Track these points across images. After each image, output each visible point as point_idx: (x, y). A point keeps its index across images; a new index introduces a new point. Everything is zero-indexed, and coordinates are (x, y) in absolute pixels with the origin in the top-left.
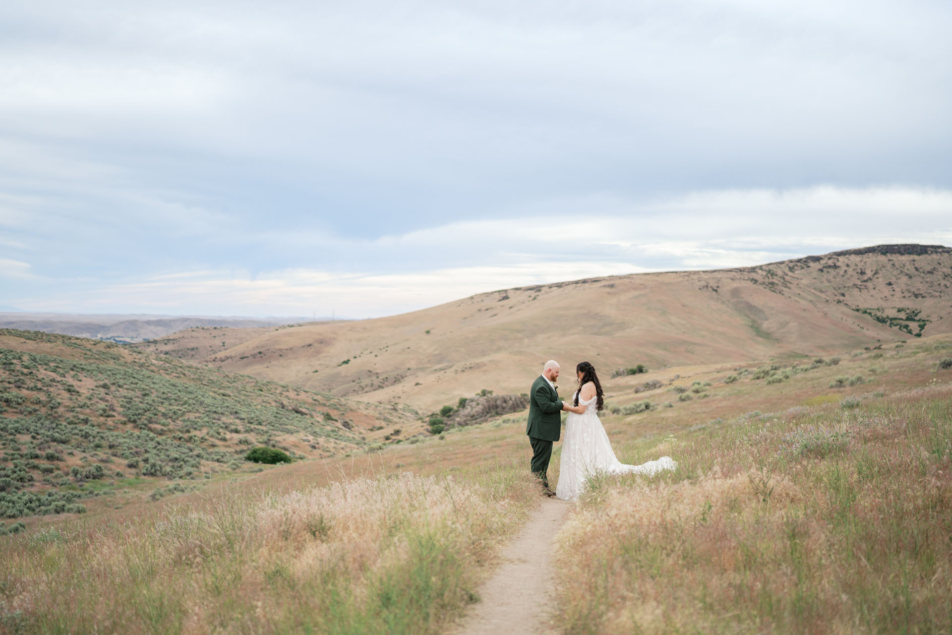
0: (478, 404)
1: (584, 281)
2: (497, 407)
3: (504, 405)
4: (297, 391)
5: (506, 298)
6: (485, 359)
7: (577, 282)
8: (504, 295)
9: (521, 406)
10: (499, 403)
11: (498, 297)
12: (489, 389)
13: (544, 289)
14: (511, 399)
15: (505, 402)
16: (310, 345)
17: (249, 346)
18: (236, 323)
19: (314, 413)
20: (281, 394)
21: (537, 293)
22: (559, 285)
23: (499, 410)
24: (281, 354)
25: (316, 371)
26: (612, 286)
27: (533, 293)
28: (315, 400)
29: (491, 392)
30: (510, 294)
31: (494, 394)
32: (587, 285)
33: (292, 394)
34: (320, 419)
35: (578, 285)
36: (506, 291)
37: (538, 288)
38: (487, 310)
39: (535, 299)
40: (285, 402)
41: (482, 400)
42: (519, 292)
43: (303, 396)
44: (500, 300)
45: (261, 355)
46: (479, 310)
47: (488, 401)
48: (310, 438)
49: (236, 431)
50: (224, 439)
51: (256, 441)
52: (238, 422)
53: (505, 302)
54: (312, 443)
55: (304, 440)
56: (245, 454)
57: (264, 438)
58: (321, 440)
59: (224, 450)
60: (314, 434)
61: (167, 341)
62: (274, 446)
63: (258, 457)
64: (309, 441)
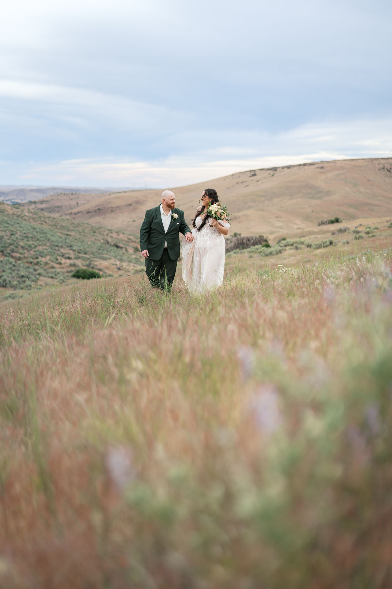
0: (231, 242)
1: (305, 165)
2: (243, 244)
3: (248, 242)
4: (118, 233)
5: (255, 175)
6: (240, 214)
7: (300, 165)
8: (253, 173)
9: (258, 243)
10: (244, 241)
11: (249, 174)
12: (239, 232)
13: (278, 170)
14: (252, 239)
15: (249, 240)
16: (130, 205)
17: (93, 204)
18: (86, 191)
19: (128, 248)
20: (107, 235)
21: (275, 172)
22: (289, 167)
23: (245, 246)
24: (112, 210)
25: (134, 221)
26: (322, 168)
27: (272, 172)
28: (129, 239)
29: (240, 235)
30: (257, 173)
31: (242, 236)
32: (306, 167)
33: (114, 235)
34: (131, 251)
35: (301, 167)
36: (254, 171)
37: (275, 169)
38: (242, 183)
39: (273, 175)
40: (110, 240)
41: (234, 239)
42: (262, 171)
43: (121, 236)
44: (251, 177)
45: (99, 211)
46: (238, 183)
47: (238, 240)
48: (118, 263)
49: (69, 258)
50: (60, 264)
51: (81, 265)
52: (71, 252)
53: (254, 178)
54: (118, 266)
55: (113, 264)
56: (72, 273)
57: (87, 263)
58: (125, 264)
59: (58, 270)
60: (121, 260)
61: (42, 202)
62: (93, 268)
63: (80, 275)
64: (116, 265)
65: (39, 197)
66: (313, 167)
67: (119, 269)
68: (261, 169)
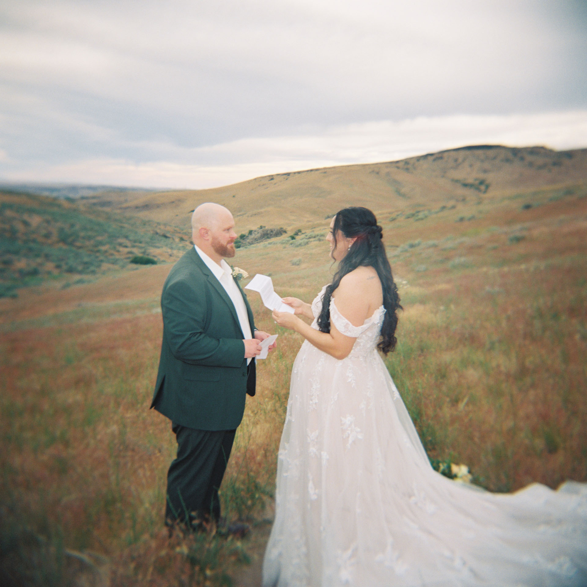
0: (258, 233)
1: (311, 170)
2: (267, 234)
3: (271, 233)
4: (165, 225)
5: (272, 179)
6: (262, 210)
7: (308, 171)
8: (271, 178)
9: (280, 234)
10: (269, 232)
11: (269, 178)
12: (263, 225)
13: (291, 175)
14: (275, 230)
15: (272, 231)
16: (173, 202)
17: (140, 201)
18: (134, 189)
19: (174, 237)
20: (156, 227)
21: (289, 176)
22: (299, 173)
23: (269, 236)
24: (158, 206)
25: (177, 215)
26: (325, 172)
27: (286, 176)
28: (175, 230)
29: (265, 227)
30: (274, 177)
31: (267, 228)
32: (313, 172)
33: (162, 227)
34: (177, 240)
35: (309, 172)
36: (272, 176)
37: (288, 174)
38: (263, 185)
39: (287, 179)
40: (158, 231)
41: (261, 231)
42: (279, 176)
43: (168, 228)
44: (270, 180)
45: (146, 207)
46: (259, 185)
47: (263, 231)
48: (169, 250)
49: (126, 247)
50: (118, 251)
51: (138, 252)
52: (127, 241)
53: (272, 181)
54: (170, 253)
55: (166, 252)
56: (131, 259)
57: (143, 250)
58: (175, 252)
59: (117, 257)
60: (172, 248)
61: (93, 198)
62: (148, 255)
63: (138, 261)
64: (168, 252)
65: (90, 193)
66: (318, 172)
67: (171, 255)
68: (278, 175)
